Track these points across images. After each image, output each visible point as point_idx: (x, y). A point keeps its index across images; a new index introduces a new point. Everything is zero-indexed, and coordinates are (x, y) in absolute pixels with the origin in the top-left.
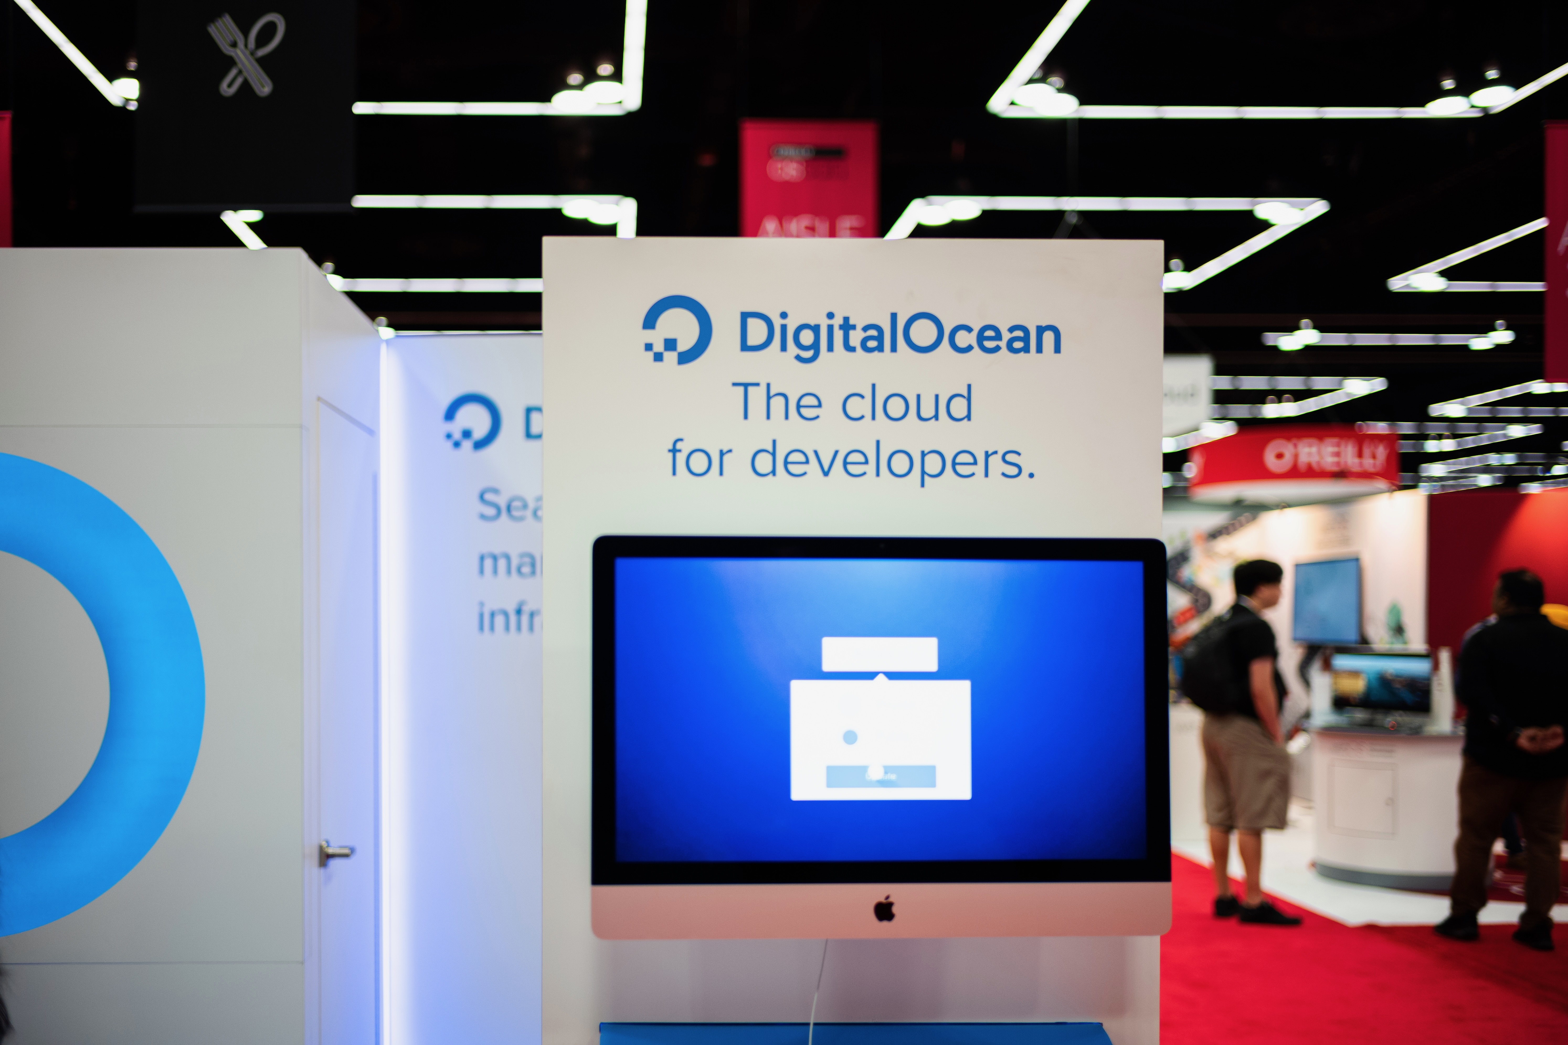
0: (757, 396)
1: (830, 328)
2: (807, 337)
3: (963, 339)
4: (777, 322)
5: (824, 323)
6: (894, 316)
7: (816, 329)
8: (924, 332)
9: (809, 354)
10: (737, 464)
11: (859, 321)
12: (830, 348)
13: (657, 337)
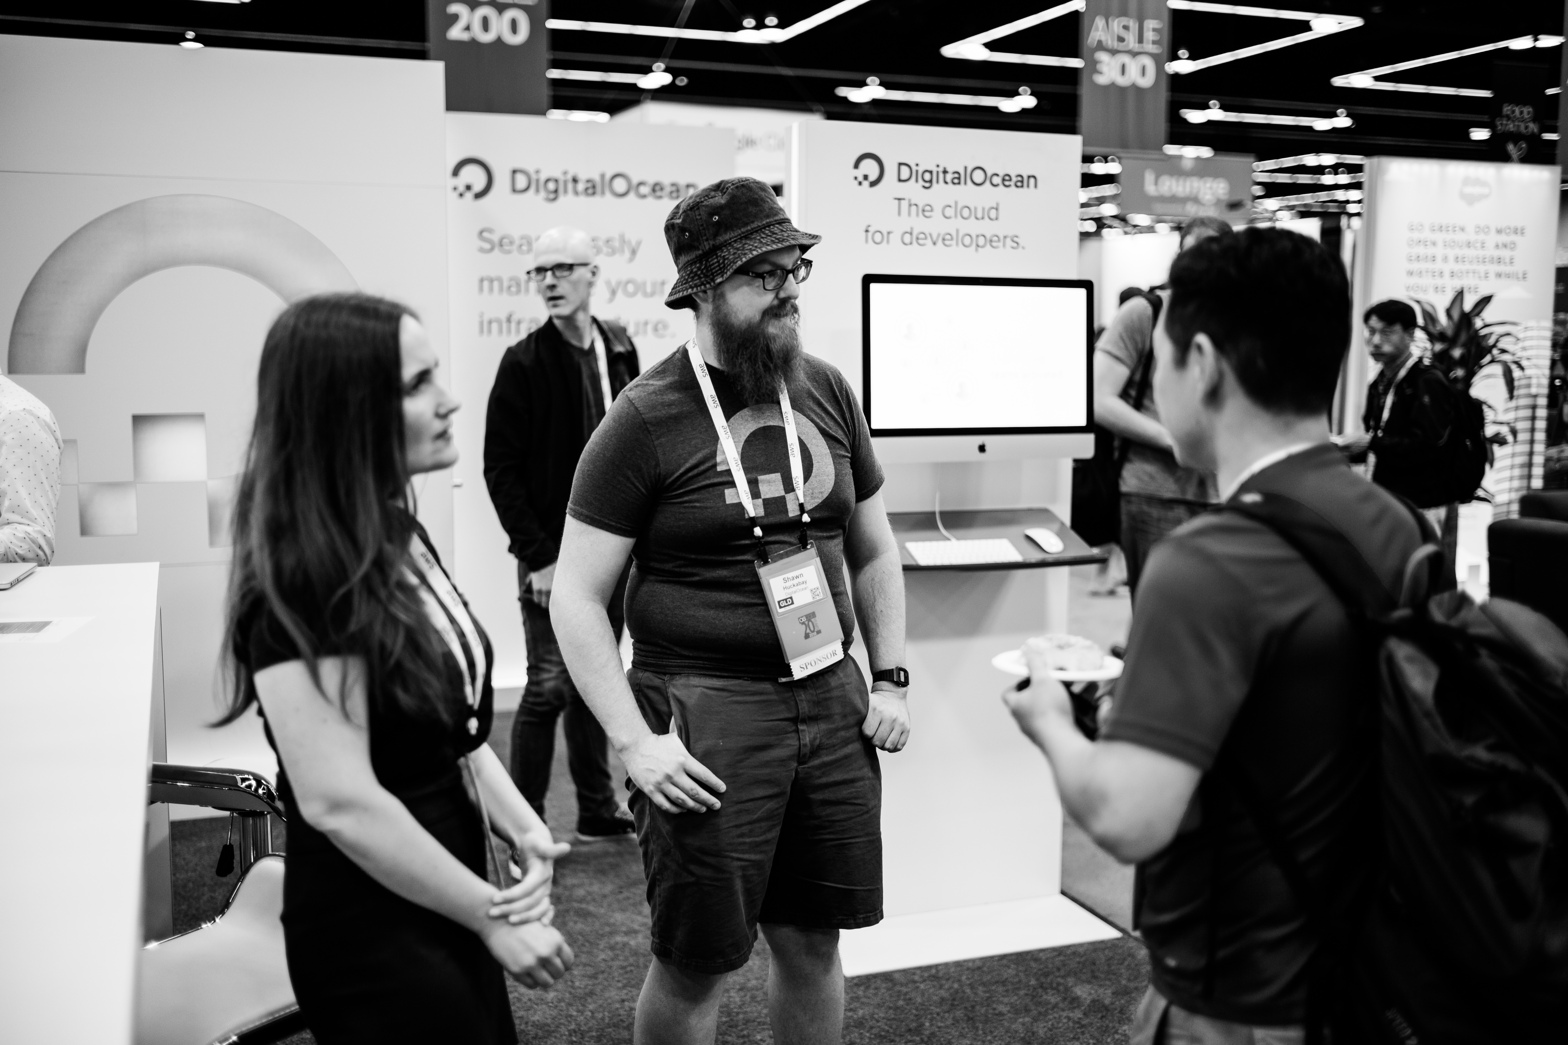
0: (904, 204)
1: (938, 172)
2: (927, 176)
3: (996, 180)
4: (914, 168)
5: (935, 169)
6: (966, 168)
7: (931, 172)
8: (978, 176)
9: (927, 185)
10: (895, 238)
11: (950, 170)
12: (938, 182)
13: (859, 173)
